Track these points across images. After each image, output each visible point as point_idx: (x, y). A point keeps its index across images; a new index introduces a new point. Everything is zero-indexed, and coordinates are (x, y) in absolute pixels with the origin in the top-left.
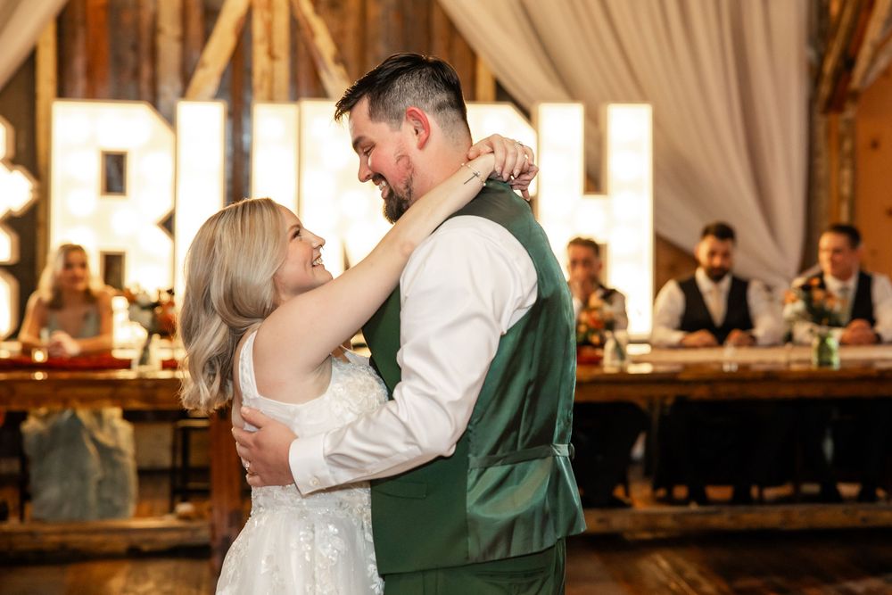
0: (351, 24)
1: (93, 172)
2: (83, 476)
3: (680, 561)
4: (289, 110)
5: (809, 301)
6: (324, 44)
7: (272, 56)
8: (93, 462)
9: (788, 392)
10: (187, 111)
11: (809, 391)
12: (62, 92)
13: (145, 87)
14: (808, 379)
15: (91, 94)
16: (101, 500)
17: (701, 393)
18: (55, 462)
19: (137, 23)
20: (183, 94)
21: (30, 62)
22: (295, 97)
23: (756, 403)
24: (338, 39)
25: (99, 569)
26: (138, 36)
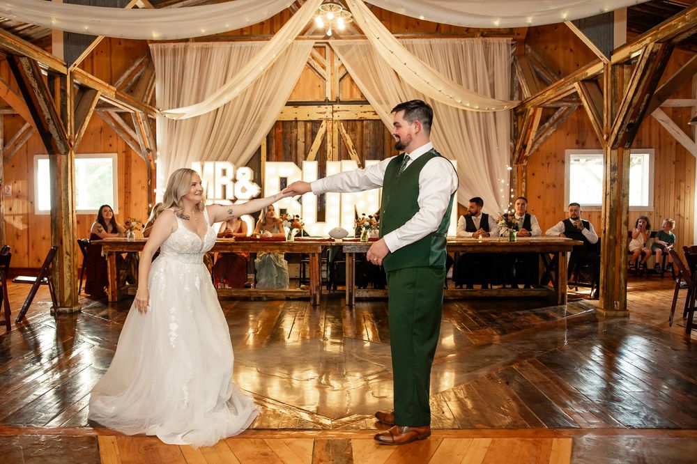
0: (358, 136)
1: (277, 183)
2: (272, 276)
3: (462, 305)
4: (339, 163)
5: (507, 220)
6: (350, 143)
7: (333, 147)
8: (275, 271)
9: (499, 250)
10: (305, 164)
11: (508, 250)
12: (268, 160)
13: (294, 158)
14: (506, 245)
15: (278, 160)
16: (277, 283)
17: (470, 250)
18: (263, 272)
19: (291, 138)
20: (305, 160)
21: (259, 150)
22: (340, 159)
23: (488, 253)
24: (354, 141)
25: (276, 303)
26: (291, 141)
